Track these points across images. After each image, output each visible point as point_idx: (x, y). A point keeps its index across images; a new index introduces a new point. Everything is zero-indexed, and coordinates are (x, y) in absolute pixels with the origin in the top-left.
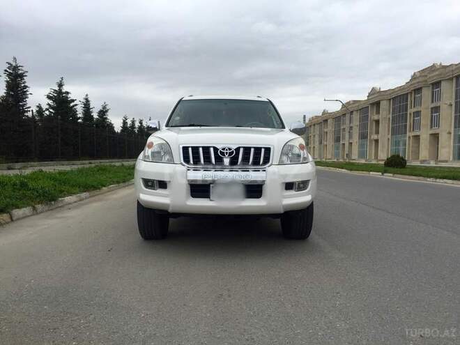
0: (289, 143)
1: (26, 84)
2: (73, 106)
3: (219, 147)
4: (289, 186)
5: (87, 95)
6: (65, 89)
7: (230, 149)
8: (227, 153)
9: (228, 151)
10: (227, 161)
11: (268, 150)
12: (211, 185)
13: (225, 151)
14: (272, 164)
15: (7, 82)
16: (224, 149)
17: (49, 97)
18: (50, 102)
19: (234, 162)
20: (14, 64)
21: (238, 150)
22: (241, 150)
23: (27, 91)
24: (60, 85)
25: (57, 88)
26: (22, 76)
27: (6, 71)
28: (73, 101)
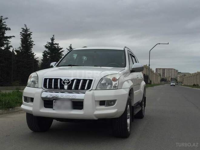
0: (106, 77)
1: (31, 40)
2: (61, 52)
3: (63, 79)
4: (102, 103)
5: (71, 45)
6: (55, 42)
7: (68, 80)
8: (66, 82)
9: (67, 81)
10: (66, 87)
11: (91, 81)
12: (54, 101)
13: (65, 81)
14: (92, 90)
15: (21, 39)
16: (65, 80)
17: (46, 47)
18: (47, 50)
19: (70, 88)
20: (25, 28)
21: (73, 81)
22: (75, 81)
23: (32, 44)
24: (53, 40)
25: (50, 42)
26: (29, 35)
27: (21, 33)
28: (61, 49)
